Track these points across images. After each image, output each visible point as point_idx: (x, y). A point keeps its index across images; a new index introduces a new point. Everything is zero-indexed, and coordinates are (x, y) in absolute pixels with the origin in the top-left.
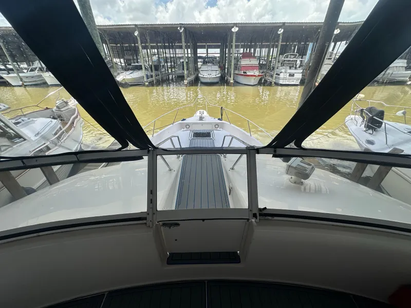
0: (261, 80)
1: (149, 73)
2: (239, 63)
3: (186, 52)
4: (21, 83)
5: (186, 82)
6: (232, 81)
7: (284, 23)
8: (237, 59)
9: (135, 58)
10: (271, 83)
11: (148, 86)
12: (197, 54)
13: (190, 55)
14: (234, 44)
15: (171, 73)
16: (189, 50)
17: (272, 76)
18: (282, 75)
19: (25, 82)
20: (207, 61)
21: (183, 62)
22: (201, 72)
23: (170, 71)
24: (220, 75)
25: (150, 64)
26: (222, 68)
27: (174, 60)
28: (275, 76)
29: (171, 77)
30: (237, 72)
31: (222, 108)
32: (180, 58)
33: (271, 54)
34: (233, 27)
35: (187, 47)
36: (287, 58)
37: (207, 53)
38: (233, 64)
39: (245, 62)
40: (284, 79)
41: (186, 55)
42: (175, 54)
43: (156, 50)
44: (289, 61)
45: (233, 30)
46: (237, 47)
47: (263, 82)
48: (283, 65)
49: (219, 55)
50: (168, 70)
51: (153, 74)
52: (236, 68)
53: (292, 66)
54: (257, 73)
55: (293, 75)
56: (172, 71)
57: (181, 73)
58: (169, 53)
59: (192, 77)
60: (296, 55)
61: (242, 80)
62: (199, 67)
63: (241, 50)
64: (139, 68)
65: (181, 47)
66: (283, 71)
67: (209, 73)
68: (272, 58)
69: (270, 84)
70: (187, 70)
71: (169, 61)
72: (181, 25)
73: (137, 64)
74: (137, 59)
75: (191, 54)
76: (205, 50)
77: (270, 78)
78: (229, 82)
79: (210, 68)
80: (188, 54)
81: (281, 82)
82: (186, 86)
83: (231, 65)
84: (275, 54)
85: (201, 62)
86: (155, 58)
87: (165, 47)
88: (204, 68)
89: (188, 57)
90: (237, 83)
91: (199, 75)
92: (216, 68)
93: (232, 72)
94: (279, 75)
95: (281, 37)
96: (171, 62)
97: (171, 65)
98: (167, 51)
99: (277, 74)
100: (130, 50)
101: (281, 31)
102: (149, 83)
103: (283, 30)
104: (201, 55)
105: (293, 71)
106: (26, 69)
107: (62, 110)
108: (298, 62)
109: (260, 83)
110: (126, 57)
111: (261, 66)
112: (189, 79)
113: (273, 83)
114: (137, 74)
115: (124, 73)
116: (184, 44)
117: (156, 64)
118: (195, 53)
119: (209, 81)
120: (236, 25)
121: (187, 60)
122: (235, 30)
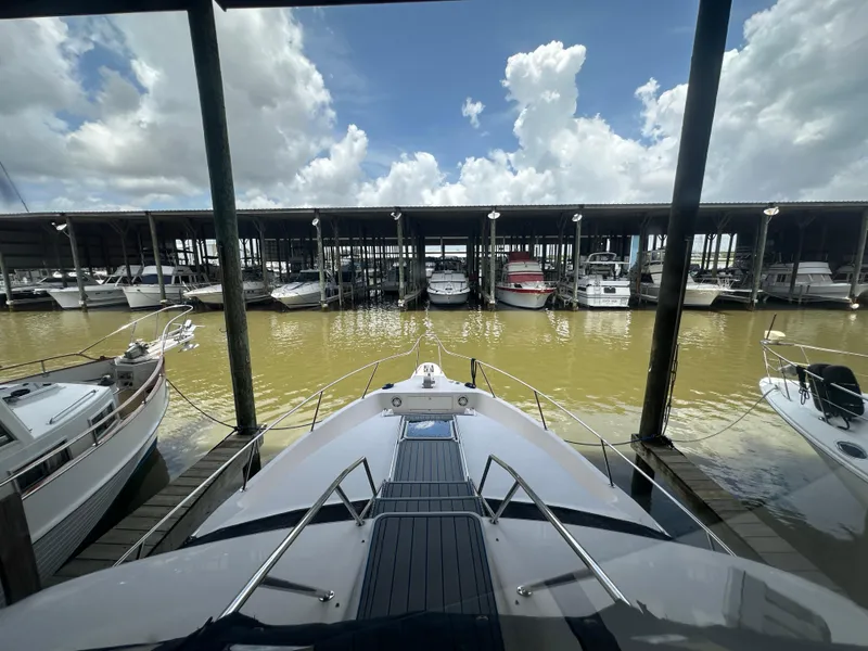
0: (549, 299)
1: (331, 286)
2: (504, 269)
3: (404, 251)
4: (81, 303)
5: (401, 303)
6: (493, 302)
7: (582, 206)
8: (501, 264)
9: (309, 260)
10: (571, 304)
11: (326, 310)
12: (424, 253)
13: (410, 256)
14: (493, 237)
15: (375, 287)
16: (410, 248)
17: (571, 292)
18: (590, 291)
19: (91, 301)
20: (442, 265)
21: (397, 268)
22: (432, 286)
23: (372, 283)
24: (468, 290)
25: (336, 270)
26: (472, 278)
27: (382, 264)
28: (576, 291)
29: (372, 293)
30: (501, 285)
31: (473, 360)
32: (392, 260)
33: (563, 253)
34: (490, 212)
35: (406, 243)
36: (595, 260)
37: (443, 252)
38: (493, 271)
39: (515, 268)
40: (596, 297)
41: (404, 256)
42: (384, 253)
43: (349, 248)
44: (599, 265)
45: (490, 216)
46: (499, 242)
47: (555, 304)
48: (589, 271)
49: (465, 255)
50: (368, 281)
51: (339, 288)
52: (499, 278)
53: (607, 273)
54: (541, 287)
55: (613, 291)
56: (375, 282)
57: (391, 287)
58: (371, 252)
59: (414, 295)
60: (612, 256)
61: (512, 298)
62: (428, 275)
63: (507, 248)
64: (314, 278)
65: (394, 243)
66: (592, 282)
67: (449, 286)
68: (565, 262)
69: (570, 307)
70: (405, 280)
71: (372, 265)
72: (398, 209)
73: (310, 270)
74: (312, 263)
75: (413, 253)
76: (440, 247)
77: (568, 296)
78: (488, 303)
79: (448, 278)
80: (407, 253)
81: (591, 303)
82: (402, 309)
83: (489, 272)
84: (570, 253)
85: (432, 267)
86: (345, 261)
87: (366, 244)
88: (438, 277)
89: (407, 259)
90: (502, 305)
91: (429, 290)
92: (461, 277)
93: (493, 285)
94: (585, 289)
95: (579, 227)
96: (375, 268)
97: (375, 272)
98: (369, 249)
99: (579, 288)
100: (301, 248)
101: (578, 218)
102: (329, 304)
103: (580, 217)
104: (431, 255)
105: (610, 283)
106: (102, 277)
107: (136, 360)
108: (617, 268)
109: (549, 305)
110: (294, 258)
111: (546, 275)
112: (407, 297)
113: (575, 304)
114: (308, 289)
115: (283, 288)
116: (400, 238)
117: (346, 270)
118: (421, 251)
119: (447, 301)
120: (495, 208)
121: (405, 265)
122: (494, 216)
